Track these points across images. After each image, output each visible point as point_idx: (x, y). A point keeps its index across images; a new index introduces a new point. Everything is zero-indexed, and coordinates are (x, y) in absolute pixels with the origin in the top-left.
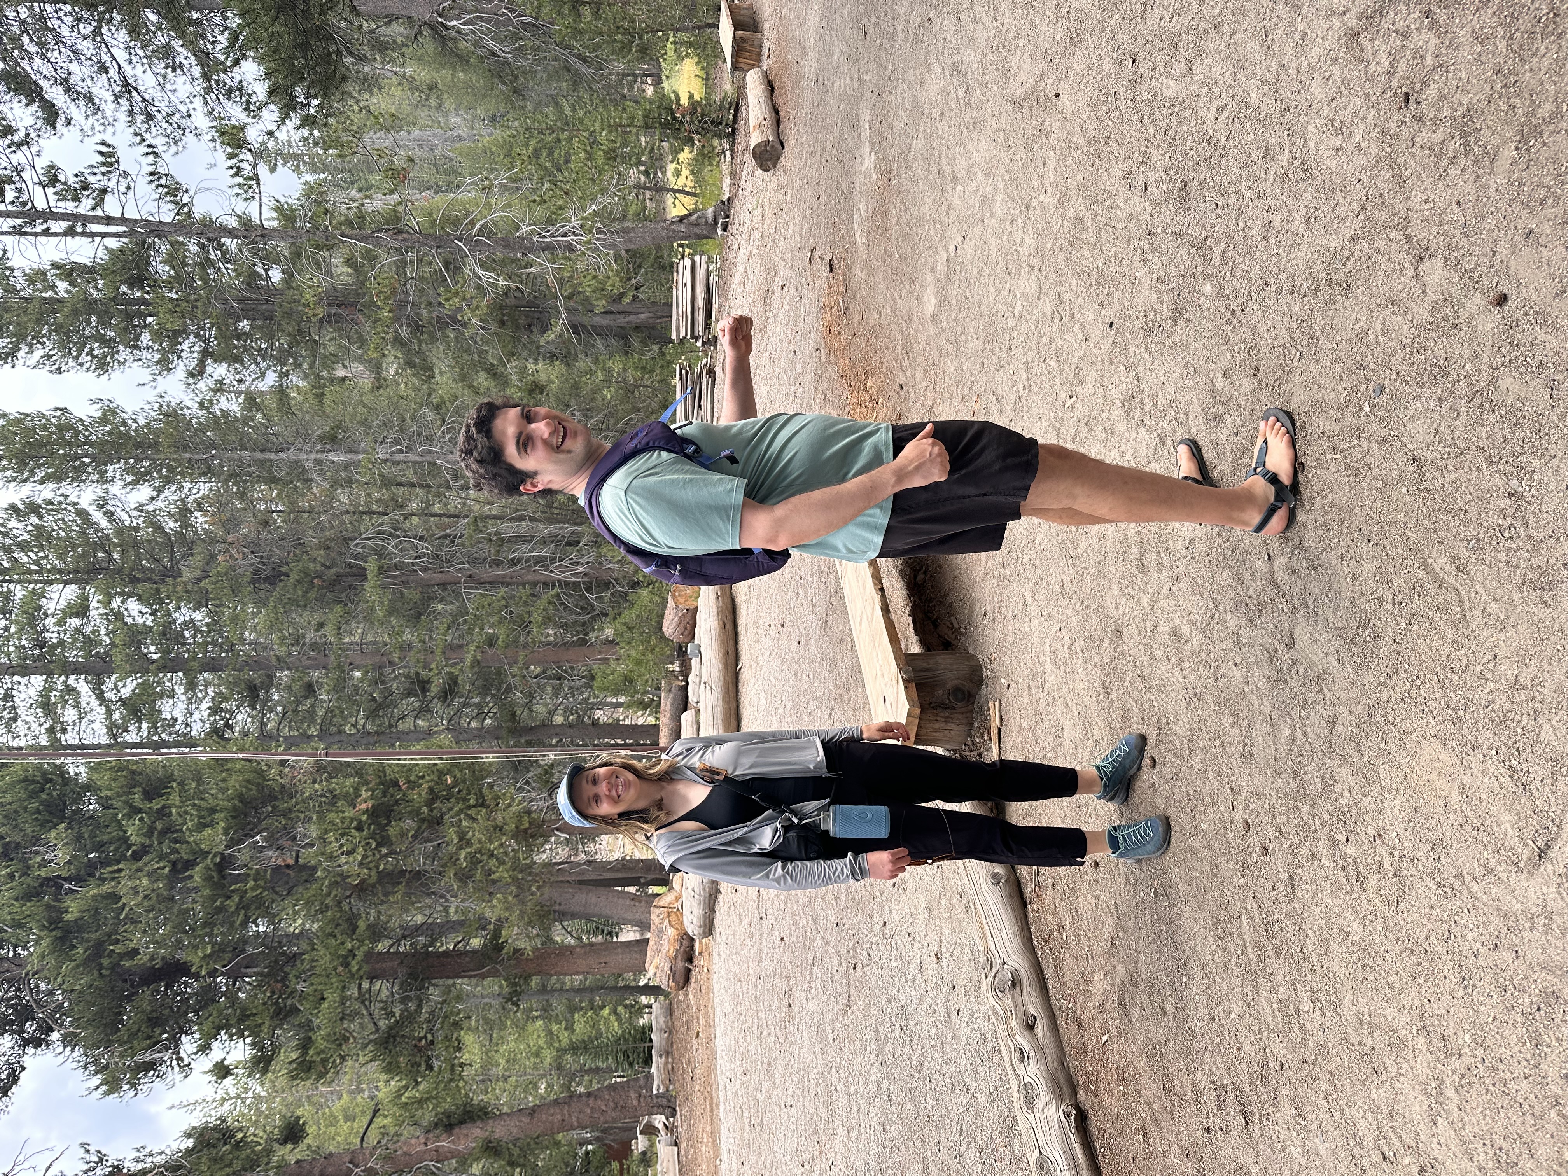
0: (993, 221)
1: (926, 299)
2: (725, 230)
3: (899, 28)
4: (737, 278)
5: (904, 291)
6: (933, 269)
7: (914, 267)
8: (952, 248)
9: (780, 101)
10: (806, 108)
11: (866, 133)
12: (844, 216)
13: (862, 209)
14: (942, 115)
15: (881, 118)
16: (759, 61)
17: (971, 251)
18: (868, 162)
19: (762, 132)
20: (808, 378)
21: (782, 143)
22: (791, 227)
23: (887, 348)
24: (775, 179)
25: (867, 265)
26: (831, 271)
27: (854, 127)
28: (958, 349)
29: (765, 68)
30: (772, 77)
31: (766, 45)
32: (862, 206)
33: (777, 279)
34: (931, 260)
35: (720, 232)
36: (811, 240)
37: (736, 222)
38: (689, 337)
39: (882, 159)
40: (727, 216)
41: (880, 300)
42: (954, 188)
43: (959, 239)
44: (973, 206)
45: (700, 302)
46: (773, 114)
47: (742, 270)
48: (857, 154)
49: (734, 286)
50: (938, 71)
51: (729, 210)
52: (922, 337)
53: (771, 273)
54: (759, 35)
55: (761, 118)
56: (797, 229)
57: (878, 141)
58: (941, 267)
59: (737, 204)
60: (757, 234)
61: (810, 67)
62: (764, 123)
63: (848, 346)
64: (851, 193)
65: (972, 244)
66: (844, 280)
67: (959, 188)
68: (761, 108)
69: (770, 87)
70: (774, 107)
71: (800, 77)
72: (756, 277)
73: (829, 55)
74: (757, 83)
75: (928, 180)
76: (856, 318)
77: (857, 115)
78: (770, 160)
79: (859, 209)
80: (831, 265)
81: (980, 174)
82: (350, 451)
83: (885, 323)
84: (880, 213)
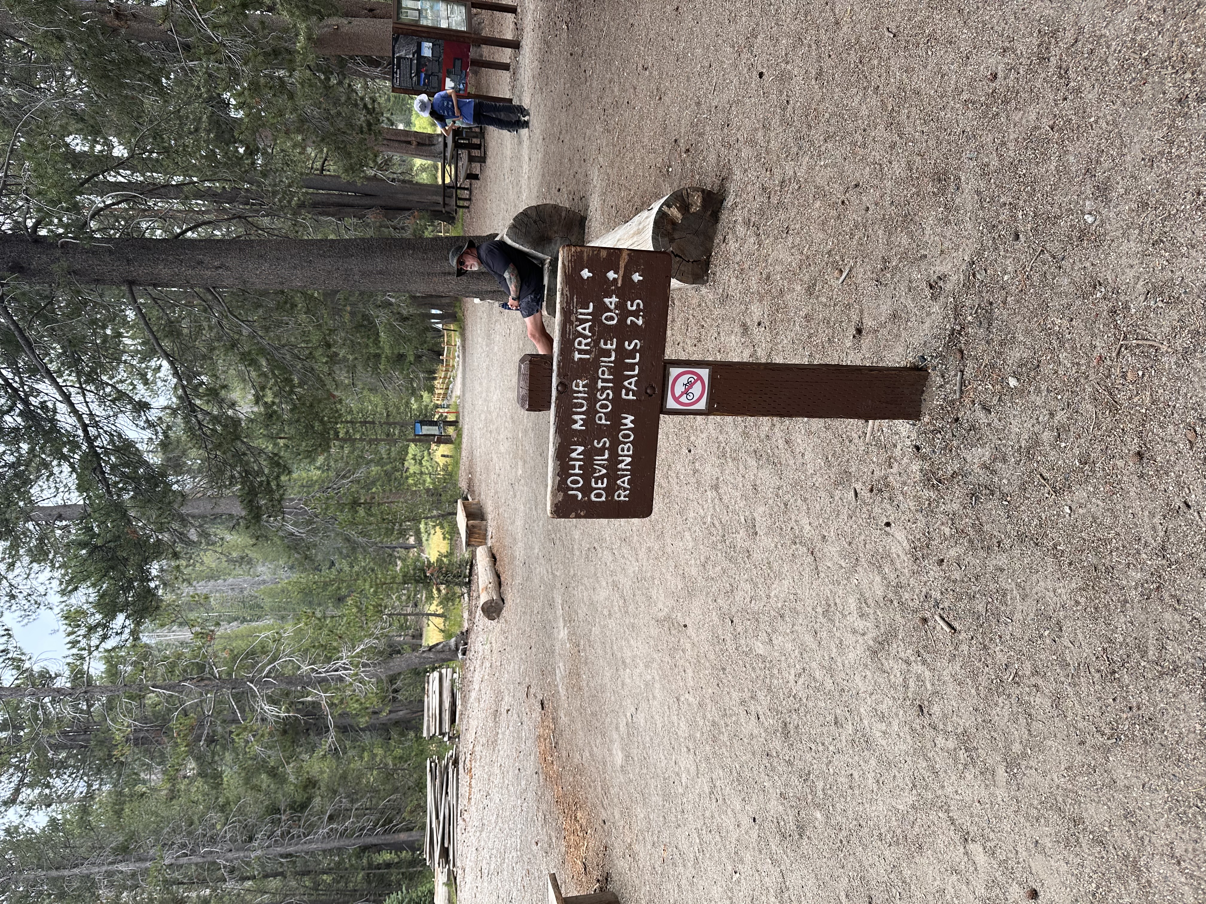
0: (656, 703)
1: (614, 752)
2: (464, 654)
3: (575, 547)
4: (473, 695)
5: (598, 741)
6: (617, 728)
7: (603, 723)
8: (629, 715)
9: (500, 570)
10: (518, 580)
11: (560, 612)
12: (549, 668)
13: (561, 669)
14: (610, 614)
15: (569, 604)
16: (485, 539)
17: (642, 721)
18: (563, 633)
19: (488, 593)
20: (530, 795)
21: (503, 600)
22: (512, 664)
23: (590, 786)
24: (499, 625)
25: (568, 714)
26: (543, 709)
27: (551, 606)
28: (644, 800)
29: (489, 544)
30: (494, 552)
31: (490, 531)
32: (561, 665)
33: (503, 703)
34: (615, 721)
35: (460, 656)
36: (527, 679)
37: (472, 649)
38: (437, 734)
39: (572, 634)
40: (466, 644)
41: (580, 744)
42: (624, 670)
43: (633, 709)
44: (640, 686)
45: (447, 705)
46: (496, 579)
47: (477, 689)
48: (555, 626)
49: (471, 700)
50: (604, 584)
51: (467, 638)
52: (616, 782)
53: (498, 697)
54: (484, 522)
55: (487, 582)
56: (517, 667)
57: (569, 620)
58: (622, 728)
59: (472, 636)
60: (487, 664)
61: (519, 551)
62: (490, 586)
63: (560, 776)
64: (553, 653)
65: (643, 715)
66: (553, 719)
67: (628, 670)
68: (487, 575)
69: (494, 558)
70: (496, 573)
71: (513, 558)
72: (488, 697)
73: (532, 548)
74: (484, 556)
75: (606, 658)
76: (564, 754)
77: (553, 598)
78: (494, 612)
79: (559, 667)
80: (542, 704)
81: (641, 665)
82: (140, 860)
83: (586, 765)
84: (574, 674)
